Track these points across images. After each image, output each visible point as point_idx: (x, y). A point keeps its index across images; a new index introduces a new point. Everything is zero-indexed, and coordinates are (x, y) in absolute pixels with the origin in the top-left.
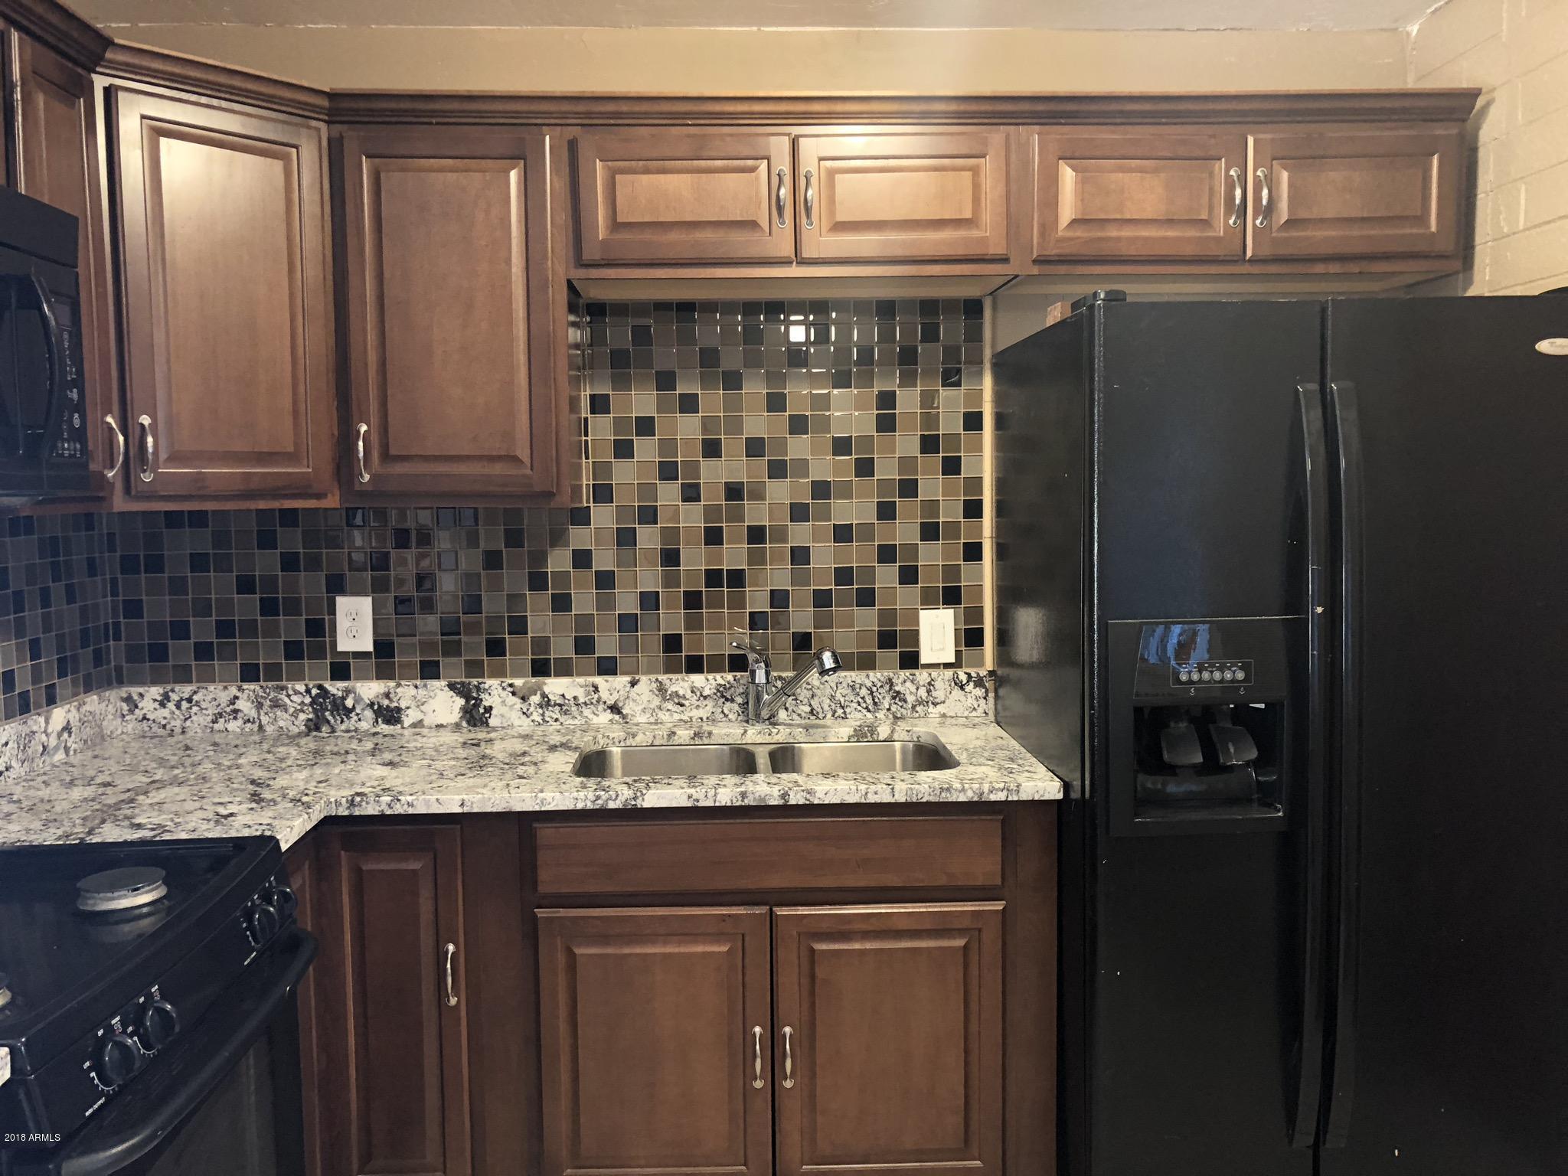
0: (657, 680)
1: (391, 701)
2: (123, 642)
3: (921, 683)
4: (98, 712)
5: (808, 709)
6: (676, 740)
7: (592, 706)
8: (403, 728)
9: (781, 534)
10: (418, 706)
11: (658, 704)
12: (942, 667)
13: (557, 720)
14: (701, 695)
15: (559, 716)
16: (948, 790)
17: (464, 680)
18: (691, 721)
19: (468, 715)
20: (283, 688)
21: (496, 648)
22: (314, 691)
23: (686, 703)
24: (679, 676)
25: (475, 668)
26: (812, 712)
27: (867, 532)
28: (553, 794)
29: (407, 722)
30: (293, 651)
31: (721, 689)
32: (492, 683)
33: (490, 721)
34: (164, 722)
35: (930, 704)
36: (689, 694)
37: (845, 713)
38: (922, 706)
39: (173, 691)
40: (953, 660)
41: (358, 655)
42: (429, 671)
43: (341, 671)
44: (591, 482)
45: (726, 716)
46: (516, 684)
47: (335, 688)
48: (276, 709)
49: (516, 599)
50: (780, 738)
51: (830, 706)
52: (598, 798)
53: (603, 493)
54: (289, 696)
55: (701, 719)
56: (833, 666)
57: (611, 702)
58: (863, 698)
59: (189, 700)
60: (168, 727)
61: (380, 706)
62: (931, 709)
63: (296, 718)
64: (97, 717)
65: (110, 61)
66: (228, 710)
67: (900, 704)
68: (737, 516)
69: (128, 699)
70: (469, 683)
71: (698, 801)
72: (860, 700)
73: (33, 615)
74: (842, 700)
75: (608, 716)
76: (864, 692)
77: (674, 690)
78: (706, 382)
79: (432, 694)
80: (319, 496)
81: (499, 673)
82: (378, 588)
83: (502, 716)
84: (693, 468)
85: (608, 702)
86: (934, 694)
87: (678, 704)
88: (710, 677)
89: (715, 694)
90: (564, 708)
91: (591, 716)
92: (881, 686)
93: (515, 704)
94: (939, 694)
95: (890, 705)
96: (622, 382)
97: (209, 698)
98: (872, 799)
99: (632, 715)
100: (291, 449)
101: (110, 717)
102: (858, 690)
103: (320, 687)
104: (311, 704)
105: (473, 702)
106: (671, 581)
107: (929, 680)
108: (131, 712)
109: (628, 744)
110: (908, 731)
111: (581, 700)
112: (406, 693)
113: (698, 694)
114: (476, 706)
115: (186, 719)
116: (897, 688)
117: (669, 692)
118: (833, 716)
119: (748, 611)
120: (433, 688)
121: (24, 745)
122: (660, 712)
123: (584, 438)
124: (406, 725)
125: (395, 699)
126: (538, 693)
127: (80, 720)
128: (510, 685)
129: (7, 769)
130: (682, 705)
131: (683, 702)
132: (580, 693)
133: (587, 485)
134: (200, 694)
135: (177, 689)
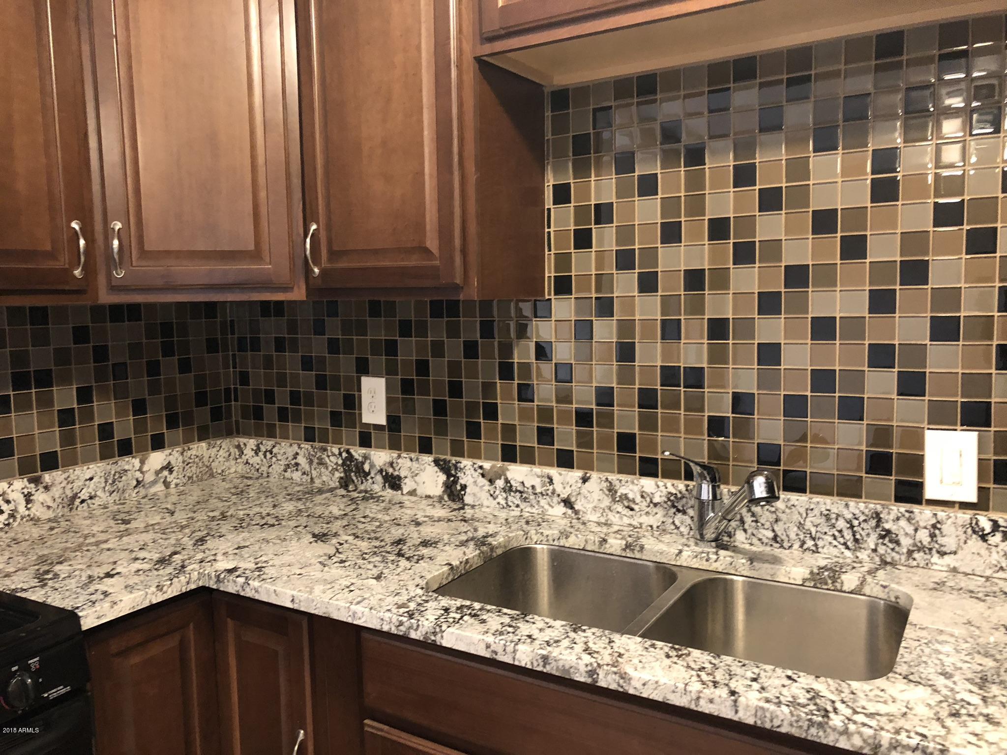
0: (607, 479)
1: (395, 470)
2: (239, 403)
3: (922, 524)
5: (770, 534)
6: (608, 548)
7: (547, 497)
8: (402, 494)
9: (746, 327)
10: (413, 477)
11: (608, 504)
12: (957, 506)
13: (518, 506)
14: (651, 502)
15: (520, 502)
17: (448, 457)
18: (641, 528)
19: (449, 490)
20: (325, 450)
21: (474, 432)
22: (344, 455)
23: (636, 507)
24: (629, 478)
25: (458, 451)
26: (775, 538)
27: (854, 326)
29: (405, 490)
30: (336, 419)
31: (672, 498)
32: (466, 463)
33: (465, 498)
34: (257, 467)
35: (934, 551)
36: (638, 499)
37: (816, 545)
38: (922, 554)
39: (262, 443)
40: (973, 498)
41: (377, 427)
42: (425, 447)
43: (365, 441)
44: (553, 274)
45: (677, 528)
46: (484, 467)
47: (358, 452)
48: (321, 466)
49: (489, 388)
51: (797, 535)
52: (401, 624)
53: (563, 286)
54: (328, 456)
55: (651, 526)
57: (564, 496)
58: (840, 531)
59: (271, 452)
60: (260, 471)
61: (387, 473)
62: (935, 558)
63: (333, 475)
66: (293, 462)
67: (891, 546)
68: (697, 307)
70: (449, 461)
71: (496, 653)
72: (837, 534)
73: (137, 381)
74: (813, 530)
75: (561, 509)
76: (841, 524)
77: (624, 492)
78: (669, 160)
79: (422, 467)
81: (475, 454)
82: (389, 372)
83: (474, 495)
84: (651, 254)
85: (562, 496)
86: (941, 540)
87: (628, 507)
88: (662, 483)
89: (665, 502)
90: (524, 495)
91: (547, 507)
92: (865, 521)
93: (484, 486)
94: (949, 541)
95: (877, 545)
96: (582, 170)
97: (282, 452)
99: (584, 513)
102: (833, 521)
103: (348, 451)
104: (343, 464)
105: (452, 479)
106: (626, 377)
107: (934, 521)
111: (538, 490)
112: (405, 464)
113: (648, 500)
114: (455, 482)
115: (270, 466)
116: (887, 526)
117: (619, 494)
118: (801, 546)
119: (706, 415)
120: (423, 462)
121: (113, 481)
122: (610, 513)
123: (547, 230)
124: (405, 492)
125: (397, 468)
126: (503, 477)
127: (184, 462)
128: (481, 467)
129: (91, 498)
130: (632, 509)
131: (633, 506)
132: (537, 482)
133: (550, 277)
134: (276, 448)
135: (264, 442)
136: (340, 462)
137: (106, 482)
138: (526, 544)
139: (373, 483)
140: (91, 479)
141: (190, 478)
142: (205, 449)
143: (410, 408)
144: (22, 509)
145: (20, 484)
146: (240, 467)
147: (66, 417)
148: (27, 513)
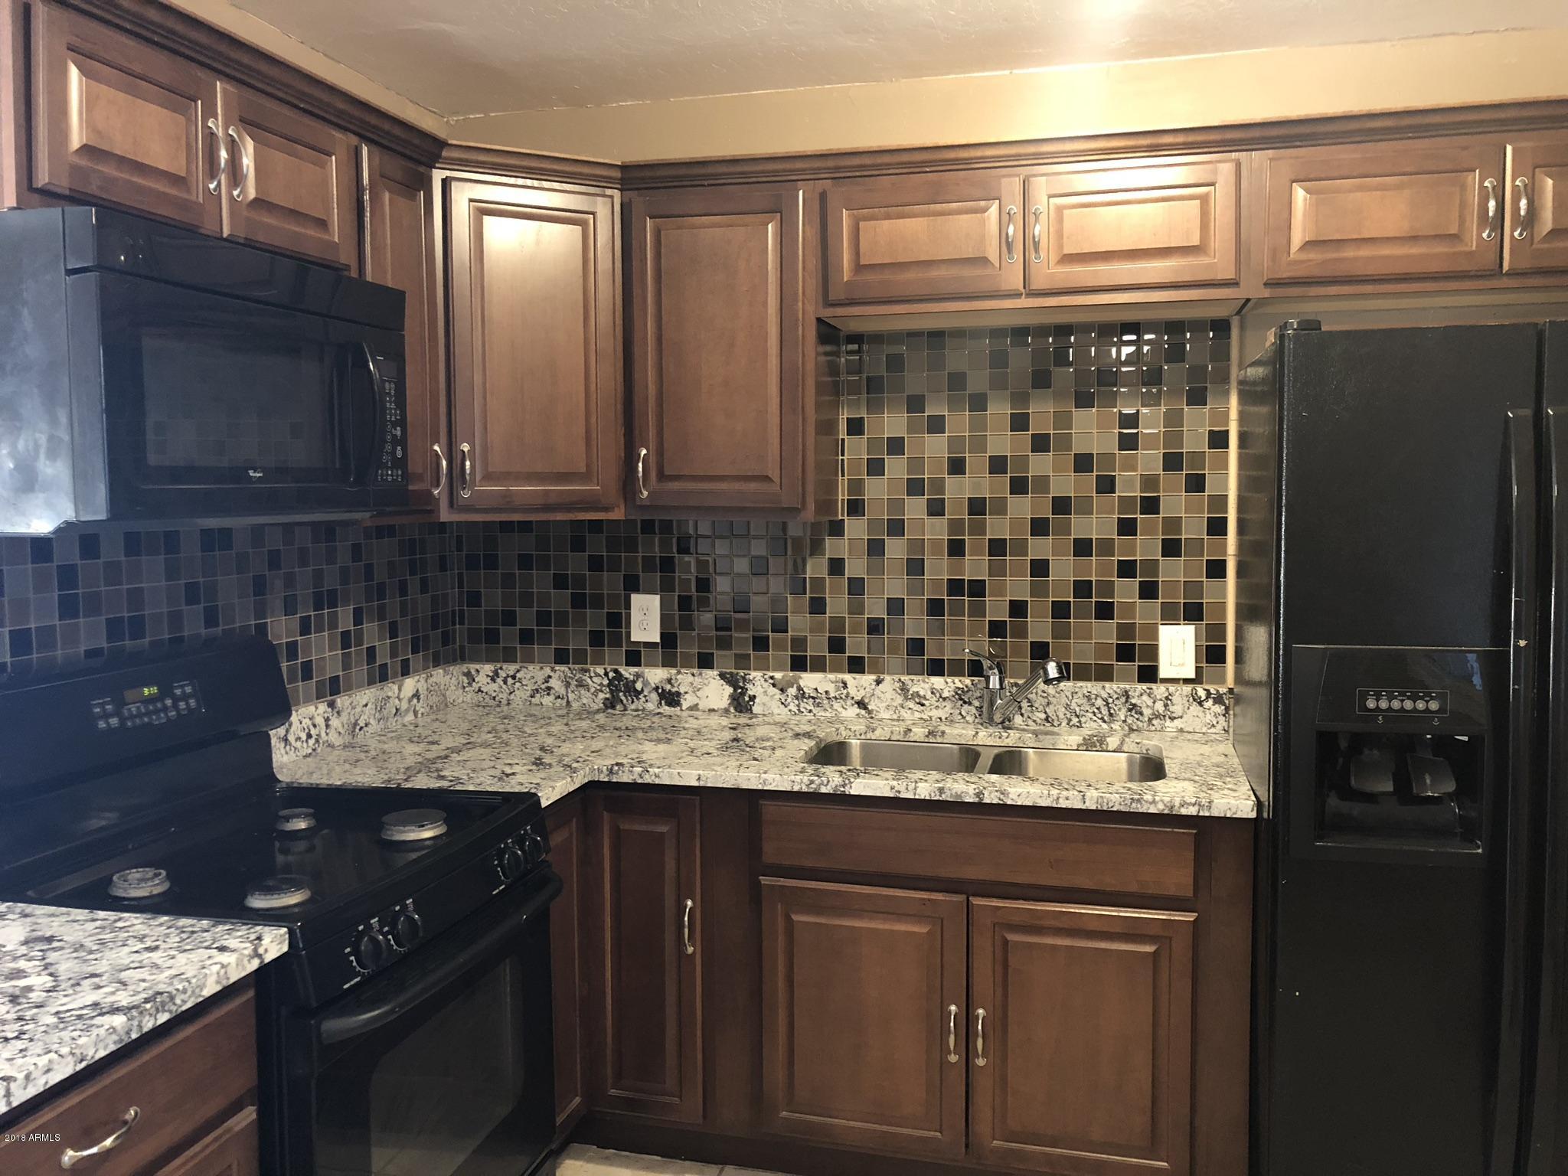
0: (900, 680)
1: (673, 686)
2: (466, 626)
3: (1158, 697)
4: (443, 683)
5: (1043, 716)
6: (912, 737)
7: (841, 701)
8: (681, 710)
9: (1021, 547)
10: (694, 692)
11: (901, 702)
12: (1181, 682)
13: (810, 711)
14: (941, 697)
15: (812, 708)
16: (1139, 801)
17: (733, 671)
18: (931, 720)
19: (735, 702)
20: (587, 671)
21: (761, 644)
22: (611, 675)
23: (927, 702)
24: (920, 678)
25: (743, 661)
26: (1047, 719)
27: (1107, 546)
28: (774, 776)
29: (685, 705)
30: (597, 639)
31: (960, 692)
32: (755, 675)
33: (753, 708)
34: (494, 694)
35: (1167, 718)
36: (929, 695)
37: (1080, 722)
38: (1158, 720)
39: (501, 668)
40: (1192, 675)
41: (649, 645)
42: (705, 662)
43: (634, 658)
44: (846, 498)
45: (964, 717)
46: (774, 677)
47: (628, 672)
48: (580, 689)
49: (778, 603)
50: (1010, 742)
51: (1065, 714)
52: (812, 782)
53: (856, 508)
54: (591, 677)
55: (940, 719)
56: (1057, 675)
57: (858, 698)
58: (1098, 709)
59: (514, 677)
60: (497, 699)
61: (664, 690)
62: (1168, 723)
63: (596, 696)
64: (442, 687)
65: (446, 158)
66: (543, 687)
67: (1136, 716)
68: (979, 529)
69: (468, 674)
70: (737, 673)
71: (899, 792)
72: (1096, 711)
73: (393, 602)
74: (1077, 709)
75: (856, 710)
76: (1099, 702)
77: (916, 690)
78: (954, 404)
79: (706, 682)
80: (606, 509)
81: (764, 667)
82: (665, 588)
83: (764, 704)
84: (938, 485)
85: (856, 698)
86: (1171, 708)
87: (919, 703)
88: (949, 680)
89: (953, 696)
90: (817, 701)
91: (840, 710)
92: (1117, 698)
93: (774, 695)
94: (1177, 709)
95: (1126, 717)
96: (875, 406)
97: (528, 676)
98: (1063, 804)
99: (877, 712)
100: (583, 470)
101: (453, 688)
102: (1093, 701)
103: (616, 671)
104: (609, 686)
105: (740, 690)
106: (915, 589)
107: (1167, 694)
108: (470, 684)
109: (868, 737)
110: (1138, 743)
111: (832, 695)
112: (684, 680)
113: (938, 695)
114: (743, 694)
115: (511, 693)
116: (1133, 701)
117: (911, 692)
118: (1068, 724)
119: (987, 619)
120: (707, 677)
122: (902, 710)
123: (840, 458)
124: (684, 708)
125: (676, 685)
126: (795, 686)
128: (772, 678)
129: (366, 725)
130: (923, 705)
131: (924, 702)
132: (831, 688)
133: (843, 500)
134: (522, 672)
136: (606, 682)
137: (376, 708)
138: (842, 740)
139: (647, 701)
140: (366, 705)
141: (431, 707)
142: (442, 675)
143: (687, 624)
144: (323, 734)
145: (323, 707)
146: (469, 696)
147: (346, 640)
148: (326, 738)
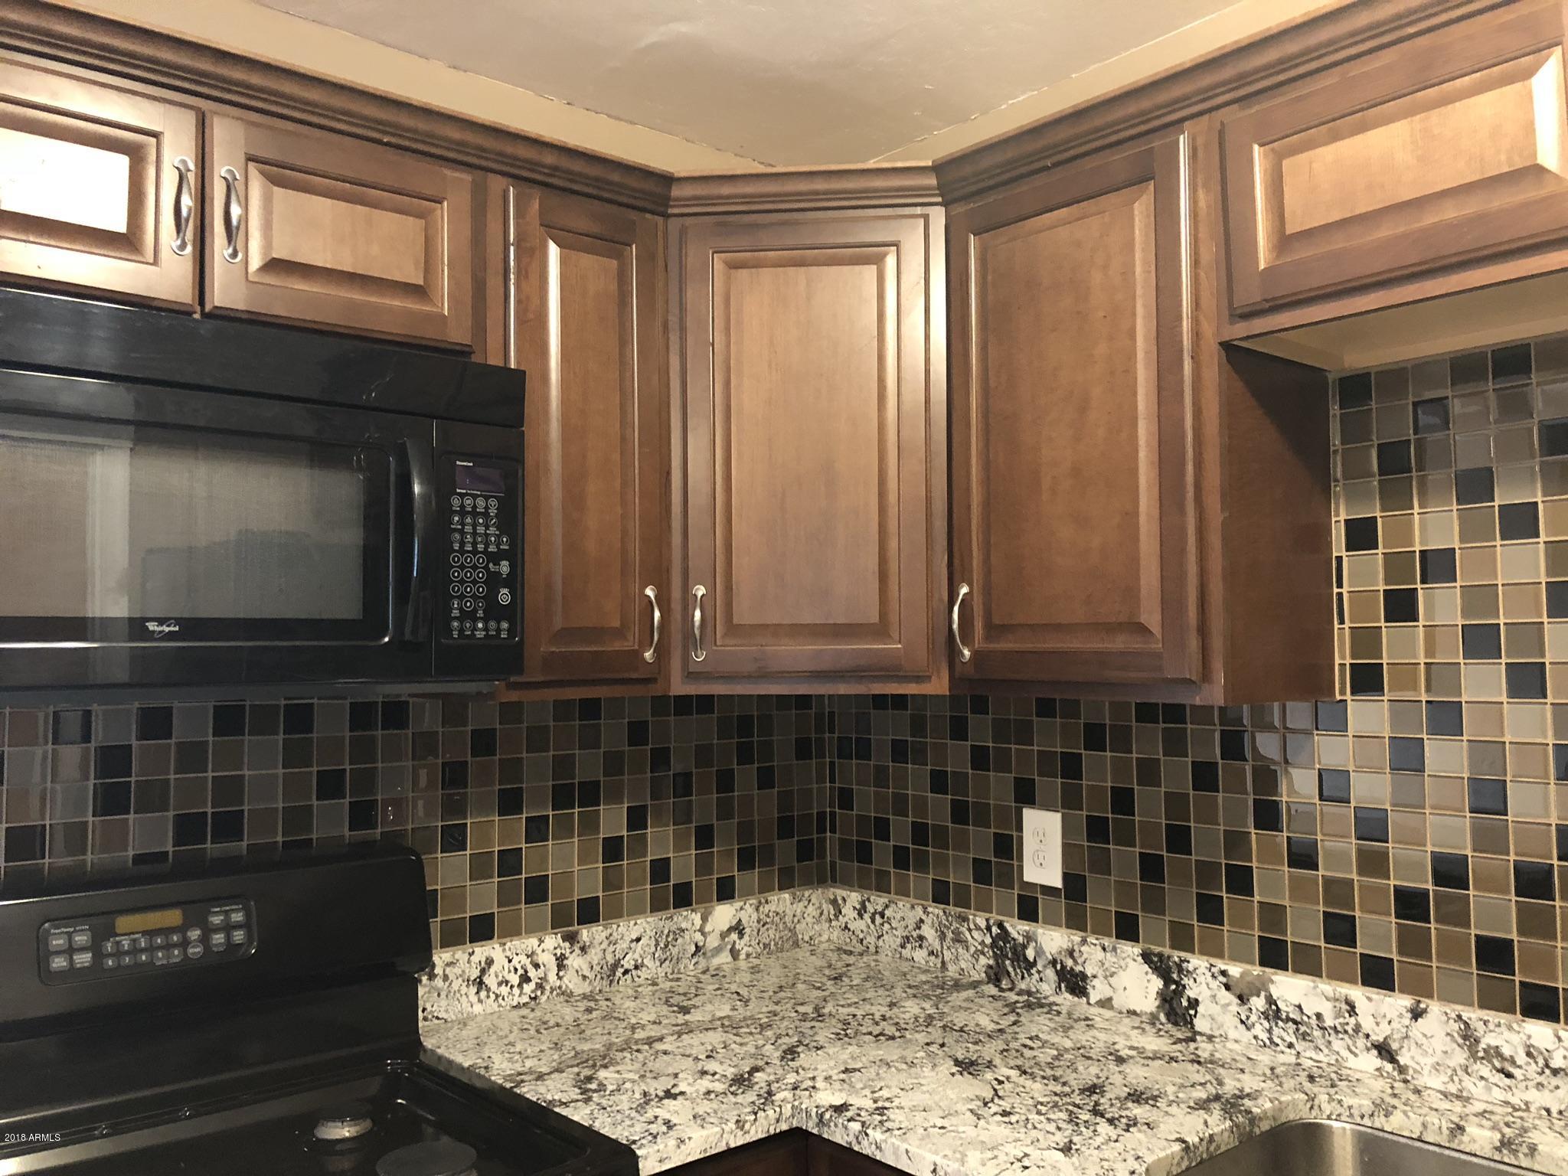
0: (1459, 1017)
1: (1075, 962)
4: (790, 913)
7: (1346, 1037)
8: (1089, 1003)
10: (1106, 977)
11: (1463, 1062)
13: (1291, 1046)
14: (1547, 1066)
17: (1164, 950)
18: (1528, 1110)
19: (1167, 1006)
21: (1210, 910)
23: (1516, 1072)
24: (1503, 1018)
25: (1182, 939)
29: (1094, 997)
30: (982, 872)
32: (1197, 962)
34: (861, 936)
36: (1521, 1058)
39: (868, 900)
41: (1048, 890)
42: (1127, 930)
43: (1028, 911)
44: (1348, 661)
46: (1231, 973)
47: (1017, 928)
48: (958, 945)
49: (1236, 842)
53: (1367, 680)
54: (970, 930)
55: (1548, 1111)
57: (1378, 1037)
59: (882, 916)
61: (1063, 967)
63: (977, 960)
64: (787, 919)
66: (915, 934)
69: (834, 902)
70: (1169, 957)
75: (1370, 1061)
77: (1494, 1043)
78: (1555, 481)
79: (1122, 963)
81: (1211, 949)
82: (1069, 802)
83: (1212, 1018)
84: (1529, 637)
85: (1373, 1037)
87: (1502, 1071)
91: (1345, 1053)
93: (1228, 1005)
97: (898, 916)
99: (1415, 1071)
100: (875, 618)
103: (1000, 925)
104: (994, 945)
105: (1173, 987)
106: (1490, 840)
108: (836, 917)
109: (1377, 1125)
111: (1329, 1022)
112: (1093, 956)
113: (1541, 1062)
114: (1179, 993)
115: (879, 937)
120: (1124, 955)
121: (665, 943)
122: (1466, 1078)
123: (1336, 590)
124: (1092, 1001)
125: (1080, 961)
126: (1263, 994)
127: (758, 922)
128: (1224, 973)
130: (1509, 1075)
131: (1511, 1070)
132: (1327, 1010)
133: (1342, 665)
134: (891, 909)
135: (872, 898)
136: (988, 941)
137: (657, 945)
138: (1311, 1117)
139: (1041, 979)
140: (638, 940)
141: (765, 946)
142: (788, 902)
143: (1101, 865)
145: (552, 941)
146: (836, 934)
147: (613, 849)
148: (558, 983)
